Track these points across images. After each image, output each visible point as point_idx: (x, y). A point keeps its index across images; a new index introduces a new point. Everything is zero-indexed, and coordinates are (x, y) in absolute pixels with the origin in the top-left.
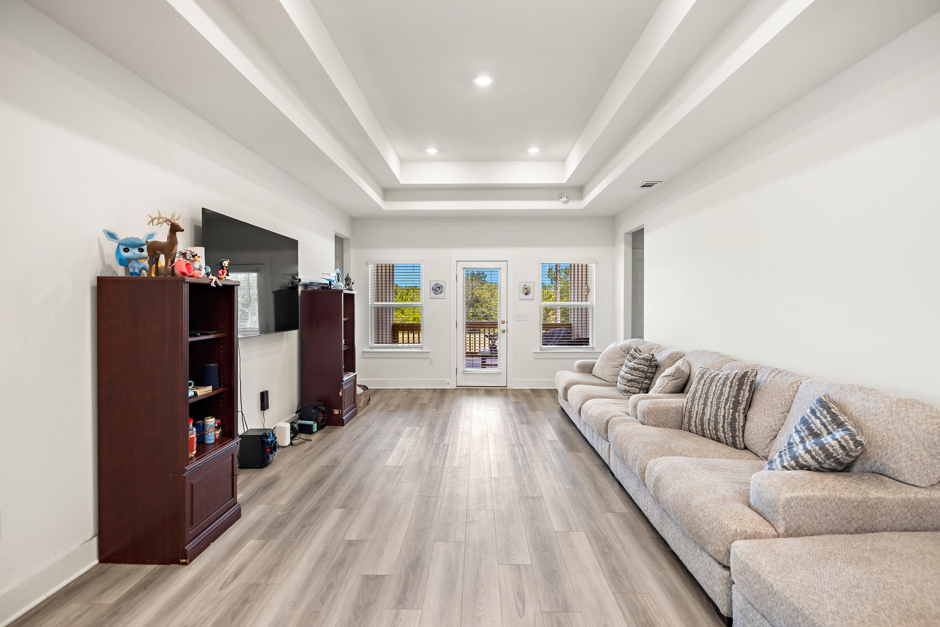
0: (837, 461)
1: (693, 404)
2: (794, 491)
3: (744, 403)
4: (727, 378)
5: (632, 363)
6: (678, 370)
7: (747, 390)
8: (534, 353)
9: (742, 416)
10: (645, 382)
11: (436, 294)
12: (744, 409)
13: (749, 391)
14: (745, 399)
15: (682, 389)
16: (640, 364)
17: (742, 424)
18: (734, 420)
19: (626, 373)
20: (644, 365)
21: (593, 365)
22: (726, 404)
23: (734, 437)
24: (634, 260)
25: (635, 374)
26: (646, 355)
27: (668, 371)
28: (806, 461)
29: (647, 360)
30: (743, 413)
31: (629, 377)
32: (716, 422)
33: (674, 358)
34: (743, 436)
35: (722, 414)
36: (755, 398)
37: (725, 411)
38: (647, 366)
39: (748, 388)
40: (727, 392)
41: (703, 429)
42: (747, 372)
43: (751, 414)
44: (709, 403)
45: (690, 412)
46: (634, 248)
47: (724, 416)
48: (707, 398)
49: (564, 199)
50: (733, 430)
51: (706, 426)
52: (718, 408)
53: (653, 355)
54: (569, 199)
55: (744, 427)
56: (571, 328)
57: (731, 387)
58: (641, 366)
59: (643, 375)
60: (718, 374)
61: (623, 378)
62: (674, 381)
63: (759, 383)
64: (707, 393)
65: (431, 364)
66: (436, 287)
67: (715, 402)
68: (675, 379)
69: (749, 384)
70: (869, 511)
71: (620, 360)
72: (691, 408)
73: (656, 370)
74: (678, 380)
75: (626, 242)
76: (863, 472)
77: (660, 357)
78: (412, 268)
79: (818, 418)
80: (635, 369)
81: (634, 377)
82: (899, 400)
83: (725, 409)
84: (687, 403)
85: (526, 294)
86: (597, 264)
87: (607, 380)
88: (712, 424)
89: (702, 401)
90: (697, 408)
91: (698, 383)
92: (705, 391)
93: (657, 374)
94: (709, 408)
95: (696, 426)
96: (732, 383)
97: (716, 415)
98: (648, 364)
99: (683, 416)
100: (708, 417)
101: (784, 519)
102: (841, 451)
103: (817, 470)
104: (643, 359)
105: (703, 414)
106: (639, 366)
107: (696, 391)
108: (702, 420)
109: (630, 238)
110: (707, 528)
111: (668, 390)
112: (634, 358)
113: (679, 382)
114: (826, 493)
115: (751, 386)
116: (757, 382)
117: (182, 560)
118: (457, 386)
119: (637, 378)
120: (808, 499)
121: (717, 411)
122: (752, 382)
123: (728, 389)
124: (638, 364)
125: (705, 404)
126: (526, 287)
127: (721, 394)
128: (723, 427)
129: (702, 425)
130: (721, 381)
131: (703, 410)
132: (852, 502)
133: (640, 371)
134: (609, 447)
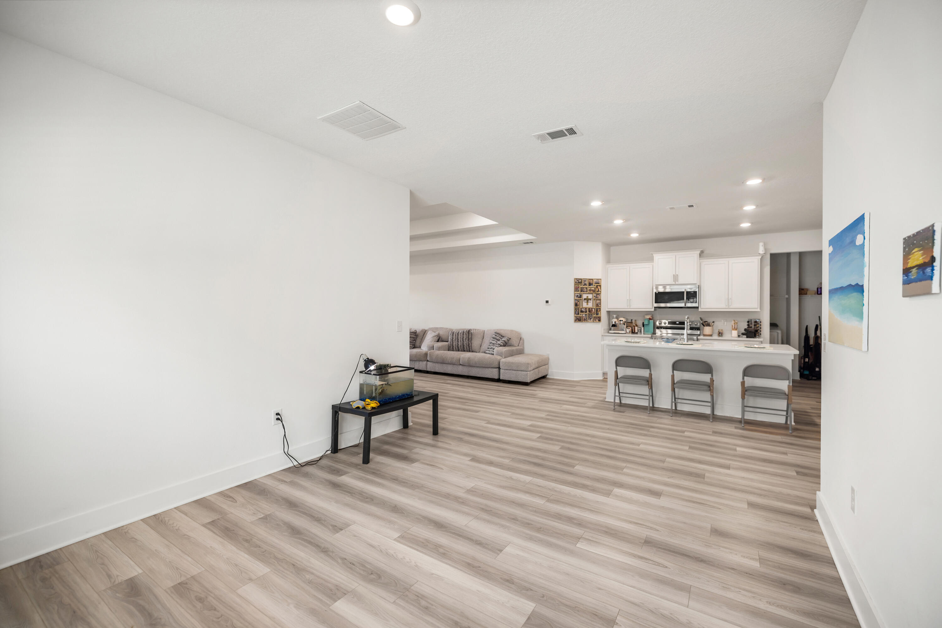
1: (453, 342)
3: (470, 339)
9: (471, 343)
18: (469, 344)
23: (469, 349)
30: (471, 341)
32: (464, 346)
34: (472, 348)
36: (473, 337)
39: (470, 334)
42: (469, 330)
43: (473, 341)
44: (459, 341)
45: (452, 345)
47: (466, 344)
48: (458, 340)
51: (460, 348)
52: (463, 341)
53: (416, 331)
55: (471, 346)
63: (473, 333)
72: (452, 344)
83: (466, 341)
84: (450, 342)
88: (462, 347)
91: (452, 336)
92: (456, 338)
95: (455, 349)
96: (466, 333)
97: (463, 344)
99: (449, 347)
100: (460, 345)
104: (413, 332)
105: (458, 344)
107: (453, 338)
108: (458, 346)
121: (463, 342)
125: (458, 342)
127: (463, 337)
129: (458, 348)
130: (462, 334)
134: (427, 363)
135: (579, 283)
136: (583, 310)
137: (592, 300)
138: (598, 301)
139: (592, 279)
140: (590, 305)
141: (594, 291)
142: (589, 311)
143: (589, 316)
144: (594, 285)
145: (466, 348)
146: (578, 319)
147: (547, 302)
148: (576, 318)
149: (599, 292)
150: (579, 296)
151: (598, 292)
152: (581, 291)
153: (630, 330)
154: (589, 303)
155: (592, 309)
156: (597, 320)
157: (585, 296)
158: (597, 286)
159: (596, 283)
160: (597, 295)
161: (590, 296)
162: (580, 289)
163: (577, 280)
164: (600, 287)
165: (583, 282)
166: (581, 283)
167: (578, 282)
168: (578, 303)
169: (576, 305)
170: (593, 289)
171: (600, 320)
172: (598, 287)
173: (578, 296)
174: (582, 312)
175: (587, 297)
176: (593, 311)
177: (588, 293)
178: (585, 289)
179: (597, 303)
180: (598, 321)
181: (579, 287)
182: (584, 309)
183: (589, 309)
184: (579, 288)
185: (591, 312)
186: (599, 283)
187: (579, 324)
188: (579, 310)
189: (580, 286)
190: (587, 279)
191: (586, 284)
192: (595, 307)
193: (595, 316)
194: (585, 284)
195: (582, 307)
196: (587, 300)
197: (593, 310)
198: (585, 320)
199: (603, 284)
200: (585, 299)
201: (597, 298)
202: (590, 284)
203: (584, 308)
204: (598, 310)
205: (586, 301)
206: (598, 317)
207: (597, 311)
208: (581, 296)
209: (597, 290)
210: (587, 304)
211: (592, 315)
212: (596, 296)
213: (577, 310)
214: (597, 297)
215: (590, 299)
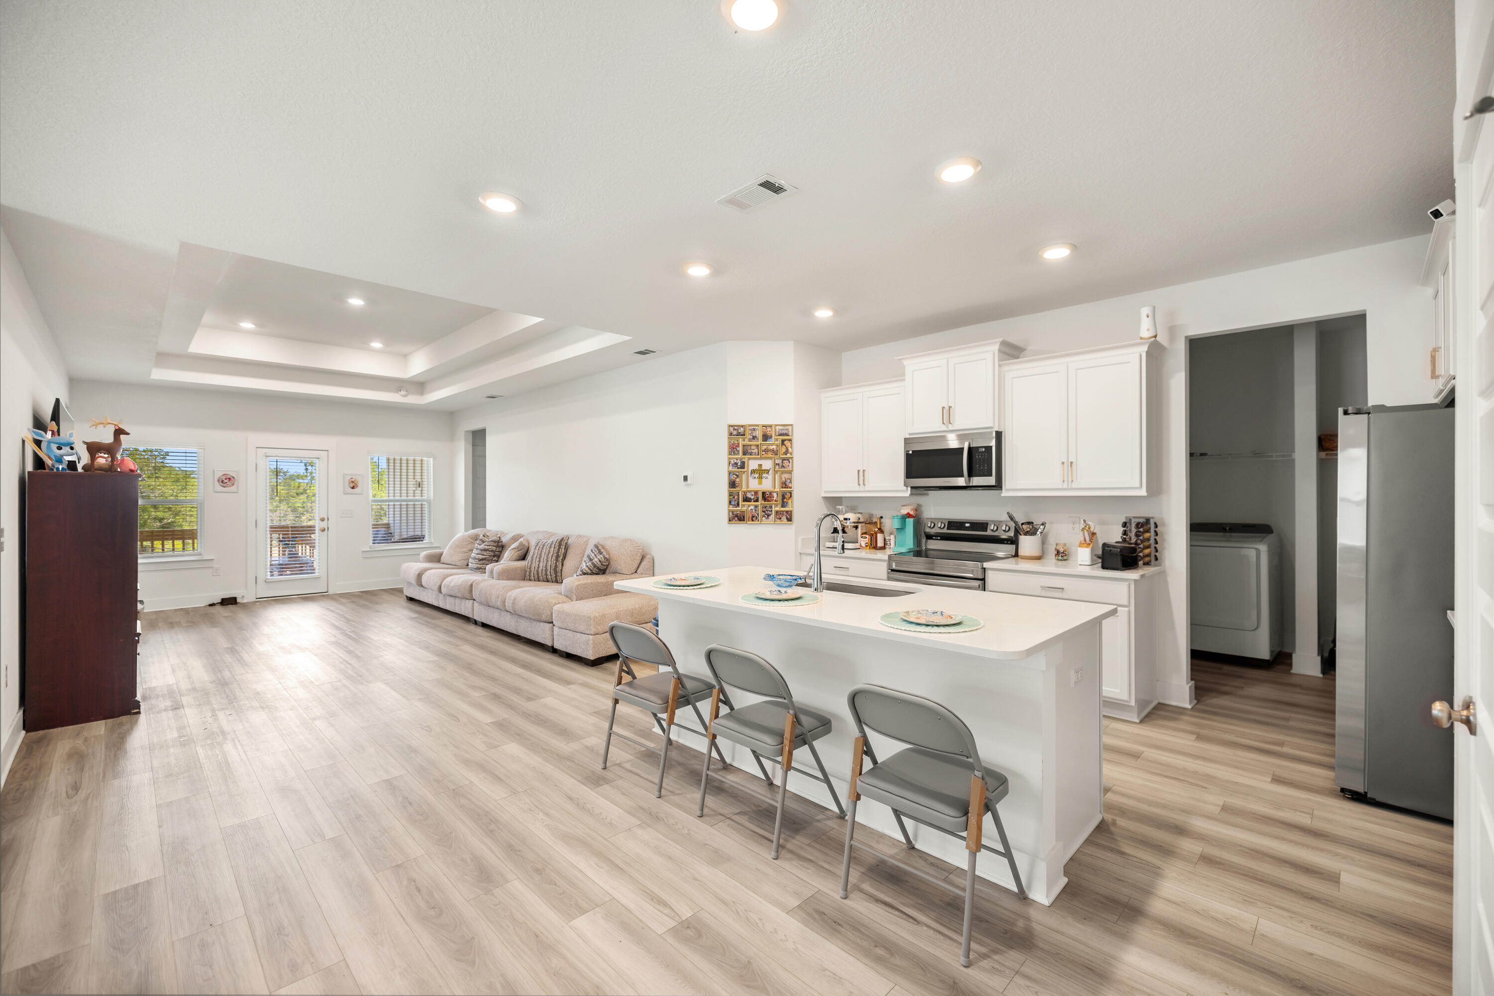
0: (598, 568)
2: (579, 582)
3: (562, 556)
4: (552, 543)
5: (482, 546)
6: (521, 544)
7: (563, 548)
8: (363, 552)
9: (561, 564)
10: (494, 559)
11: (224, 487)
12: (562, 560)
13: (565, 549)
14: (562, 554)
15: (523, 558)
16: (490, 546)
17: (560, 568)
18: (556, 566)
19: (478, 554)
20: (493, 546)
21: (441, 554)
22: (552, 558)
23: (556, 577)
24: (474, 455)
25: (486, 554)
26: (494, 538)
27: (513, 546)
28: (586, 571)
29: (495, 542)
30: (561, 562)
31: (481, 557)
32: (546, 570)
33: (515, 538)
34: (561, 575)
35: (550, 565)
36: (568, 553)
37: (551, 562)
38: (495, 546)
39: (564, 547)
40: (552, 551)
41: (538, 577)
42: (563, 538)
43: (565, 563)
44: (542, 560)
45: (530, 569)
46: (473, 445)
47: (551, 566)
48: (540, 558)
49: (403, 393)
50: (556, 572)
51: (540, 575)
52: (547, 561)
53: (500, 537)
54: (409, 393)
55: (561, 570)
56: (389, 528)
57: (554, 548)
58: (491, 547)
59: (492, 554)
60: (547, 542)
61: (475, 558)
62: (518, 552)
63: (570, 544)
64: (540, 555)
65: (215, 574)
66: (224, 478)
67: (545, 558)
68: (518, 551)
69: (564, 544)
70: (609, 586)
71: (469, 547)
72: (531, 565)
73: (502, 550)
74: (522, 551)
75: (466, 440)
76: (610, 573)
77: (504, 540)
78: (184, 454)
79: (593, 553)
80: (485, 550)
81: (485, 556)
82: (624, 539)
84: (528, 563)
85: (353, 488)
86: (435, 458)
87: (457, 564)
88: (544, 572)
89: (538, 560)
90: (534, 565)
91: (535, 549)
92: (539, 553)
93: (503, 552)
94: (542, 562)
95: (534, 576)
96: (555, 545)
97: (546, 566)
98: (496, 544)
99: (525, 572)
100: (541, 568)
101: (576, 595)
102: (599, 563)
103: (591, 574)
104: (492, 541)
105: (539, 567)
106: (488, 547)
107: (534, 554)
108: (538, 571)
109: (471, 435)
110: (542, 608)
111: (514, 559)
112: (483, 542)
113: (521, 553)
114: (592, 581)
115: (565, 546)
116: (569, 543)
117: (133, 710)
118: (257, 599)
119: (488, 557)
120: (585, 584)
121: (546, 564)
122: (566, 543)
123: (553, 549)
124: (487, 546)
125: (539, 561)
126: (353, 480)
127: (549, 552)
128: (550, 572)
129: (538, 574)
130: (549, 545)
131: (539, 565)
132: (602, 583)
133: (489, 551)
134: (473, 603)
135: (739, 434)
136: (749, 495)
137: (770, 472)
138: (787, 476)
139: (771, 426)
140: (767, 484)
141: (775, 453)
142: (764, 498)
143: (764, 510)
144: (777, 440)
145: (551, 575)
146: (737, 516)
147: (685, 478)
148: (733, 514)
149: (788, 455)
150: (739, 464)
151: (786, 455)
152: (745, 453)
153: (867, 540)
154: (764, 480)
155: (771, 493)
156: (784, 518)
157: (753, 464)
158: (783, 441)
159: (780, 435)
160: (784, 461)
161: (767, 464)
162: (740, 449)
163: (734, 429)
164: (791, 444)
165: (747, 432)
166: (744, 435)
167: (736, 432)
168: (738, 480)
169: (732, 484)
170: (774, 447)
171: (790, 520)
172: (786, 442)
173: (736, 464)
174: (746, 499)
175: (760, 465)
176: (775, 499)
177: (761, 458)
178: (753, 447)
179: (784, 480)
180: (786, 520)
181: (739, 444)
182: (753, 493)
183: (764, 493)
184: (739, 447)
185: (768, 501)
186: (787, 435)
187: (740, 528)
188: (739, 495)
189: (741, 442)
190: (758, 426)
191: (756, 437)
192: (778, 490)
193: (777, 509)
194: (754, 438)
195: (745, 490)
196: (760, 472)
197: (775, 495)
198: (754, 519)
199: (797, 438)
200: (753, 472)
201: (782, 469)
202: (766, 437)
203: (750, 491)
204: (786, 496)
205: (757, 476)
206: (787, 512)
207: (783, 497)
208: (743, 466)
209: (784, 450)
210: (760, 483)
211: (771, 507)
212: (781, 464)
213: (736, 497)
214: (783, 466)
215: (768, 471)
